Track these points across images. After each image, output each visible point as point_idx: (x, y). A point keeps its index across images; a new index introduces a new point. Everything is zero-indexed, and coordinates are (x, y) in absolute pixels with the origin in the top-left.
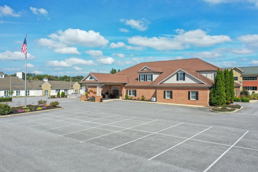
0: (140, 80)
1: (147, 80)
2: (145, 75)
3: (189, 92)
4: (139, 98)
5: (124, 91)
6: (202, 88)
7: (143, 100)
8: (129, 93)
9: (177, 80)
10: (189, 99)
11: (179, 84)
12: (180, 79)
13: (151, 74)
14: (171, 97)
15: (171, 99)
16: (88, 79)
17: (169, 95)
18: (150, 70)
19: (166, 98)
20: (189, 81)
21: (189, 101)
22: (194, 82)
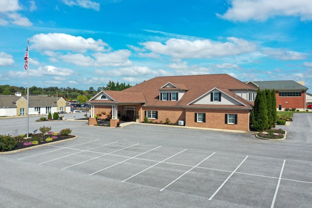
0: (161, 99)
1: (170, 99)
2: (168, 94)
3: (225, 114)
4: (162, 121)
5: (141, 112)
6: (241, 111)
7: (167, 123)
8: (148, 115)
9: (212, 100)
10: (226, 122)
11: (214, 105)
12: (215, 100)
13: (176, 92)
14: (204, 120)
15: (204, 123)
16: (99, 98)
17: (201, 118)
18: (175, 87)
19: (198, 122)
20: (225, 102)
21: (226, 125)
22: (232, 104)
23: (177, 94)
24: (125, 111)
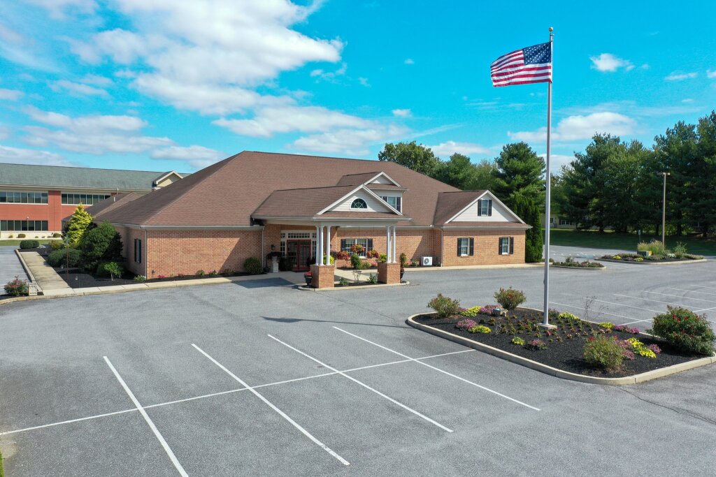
3: (500, 238)
6: (517, 231)
9: (479, 214)
10: (500, 252)
11: (482, 222)
12: (483, 213)
13: (396, 195)
15: (471, 257)
16: (345, 205)
17: (467, 248)
18: (394, 185)
19: (462, 255)
20: (497, 216)
21: (500, 257)
22: (505, 220)
23: (399, 200)
24: (282, 244)
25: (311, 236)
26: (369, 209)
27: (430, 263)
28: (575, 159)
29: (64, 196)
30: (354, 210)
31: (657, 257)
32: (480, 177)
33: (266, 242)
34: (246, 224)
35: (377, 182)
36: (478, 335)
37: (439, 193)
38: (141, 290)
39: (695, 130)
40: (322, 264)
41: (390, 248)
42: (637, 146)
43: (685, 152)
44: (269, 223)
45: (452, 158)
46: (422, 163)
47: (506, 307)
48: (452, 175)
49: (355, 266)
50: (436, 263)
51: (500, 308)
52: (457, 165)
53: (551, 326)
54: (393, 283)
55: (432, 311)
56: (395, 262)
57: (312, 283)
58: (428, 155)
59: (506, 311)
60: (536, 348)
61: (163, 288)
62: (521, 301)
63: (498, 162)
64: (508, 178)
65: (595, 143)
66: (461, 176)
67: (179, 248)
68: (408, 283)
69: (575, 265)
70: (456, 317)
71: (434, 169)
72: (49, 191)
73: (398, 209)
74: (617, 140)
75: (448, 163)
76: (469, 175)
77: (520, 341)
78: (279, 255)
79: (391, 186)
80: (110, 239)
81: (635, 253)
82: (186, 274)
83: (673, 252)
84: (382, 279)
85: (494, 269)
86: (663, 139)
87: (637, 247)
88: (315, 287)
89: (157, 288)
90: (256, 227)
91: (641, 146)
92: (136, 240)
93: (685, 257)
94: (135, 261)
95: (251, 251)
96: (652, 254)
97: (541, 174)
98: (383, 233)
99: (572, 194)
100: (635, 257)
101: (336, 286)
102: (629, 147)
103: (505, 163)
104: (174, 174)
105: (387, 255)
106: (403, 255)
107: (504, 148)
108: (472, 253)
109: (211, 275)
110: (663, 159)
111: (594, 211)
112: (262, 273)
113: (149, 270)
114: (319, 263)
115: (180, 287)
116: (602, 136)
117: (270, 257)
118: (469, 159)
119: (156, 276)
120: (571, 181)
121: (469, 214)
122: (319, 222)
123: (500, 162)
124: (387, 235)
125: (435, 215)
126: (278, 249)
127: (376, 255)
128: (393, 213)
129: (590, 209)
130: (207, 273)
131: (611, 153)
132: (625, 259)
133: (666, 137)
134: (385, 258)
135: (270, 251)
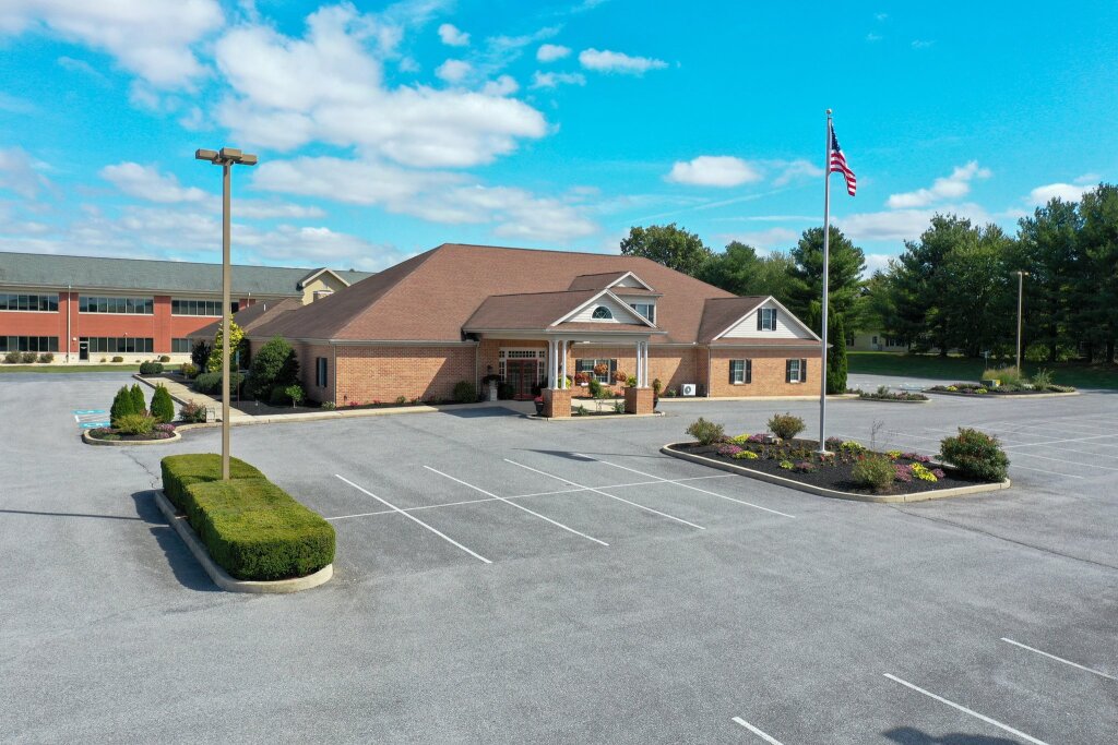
3: (787, 361)
9: (759, 328)
10: (788, 380)
12: (765, 327)
13: (650, 302)
15: (748, 386)
16: (584, 315)
17: (742, 373)
18: (644, 288)
19: (737, 382)
20: (783, 332)
21: (787, 386)
22: (794, 336)
23: (651, 307)
24: (502, 364)
25: (537, 354)
26: (614, 320)
27: (693, 392)
28: (906, 251)
29: (175, 304)
30: (596, 320)
31: (1006, 389)
32: (770, 276)
33: (481, 362)
34: (456, 338)
35: (621, 285)
36: (743, 461)
37: (706, 300)
38: (335, 418)
39: (1076, 211)
40: (556, 388)
41: (643, 370)
42: (994, 233)
43: (1061, 242)
44: (485, 337)
45: (728, 248)
46: (685, 257)
47: (781, 435)
48: (730, 274)
49: (594, 392)
50: (701, 392)
51: (773, 436)
52: (736, 259)
53: (827, 453)
54: (644, 413)
55: (693, 440)
56: (646, 386)
57: (544, 411)
58: (692, 245)
59: (779, 440)
60: (805, 470)
61: (360, 416)
62: (799, 429)
63: (795, 255)
64: (809, 278)
65: (934, 228)
66: (741, 275)
67: (373, 368)
68: (663, 414)
69: (888, 397)
70: (720, 445)
71: (702, 265)
72: (155, 297)
73: (651, 320)
74: (967, 224)
75: (722, 256)
76: (752, 273)
77: (788, 465)
78: (498, 378)
79: (640, 291)
80: (284, 357)
81: (977, 384)
82: (382, 401)
83: (1031, 382)
84: (630, 408)
85: (778, 401)
86: (1030, 222)
87: (981, 374)
88: (547, 416)
89: (354, 417)
90: (469, 342)
91: (1000, 232)
92: (318, 359)
93: (1049, 388)
94: (318, 384)
95: (463, 375)
96: (1001, 384)
97: (857, 273)
98: (631, 352)
99: (900, 301)
100: (977, 388)
101: (573, 415)
102: (982, 234)
103: (806, 256)
104: (327, 272)
105: (636, 378)
106: (657, 380)
107: (804, 234)
108: (749, 380)
109: (413, 403)
110: (1031, 250)
111: (932, 327)
112: (477, 402)
113: (339, 396)
114: (553, 386)
115: (381, 415)
116: (944, 217)
117: (486, 381)
118: (753, 250)
119: (348, 403)
120: (900, 282)
121: (746, 328)
122: (553, 335)
123: (798, 255)
124: (636, 356)
125: (700, 329)
126: (496, 371)
127: (623, 379)
128: (645, 325)
129: (928, 324)
130: (408, 400)
131: (956, 242)
132: (962, 391)
133: (1034, 219)
134: (633, 382)
135: (486, 374)
